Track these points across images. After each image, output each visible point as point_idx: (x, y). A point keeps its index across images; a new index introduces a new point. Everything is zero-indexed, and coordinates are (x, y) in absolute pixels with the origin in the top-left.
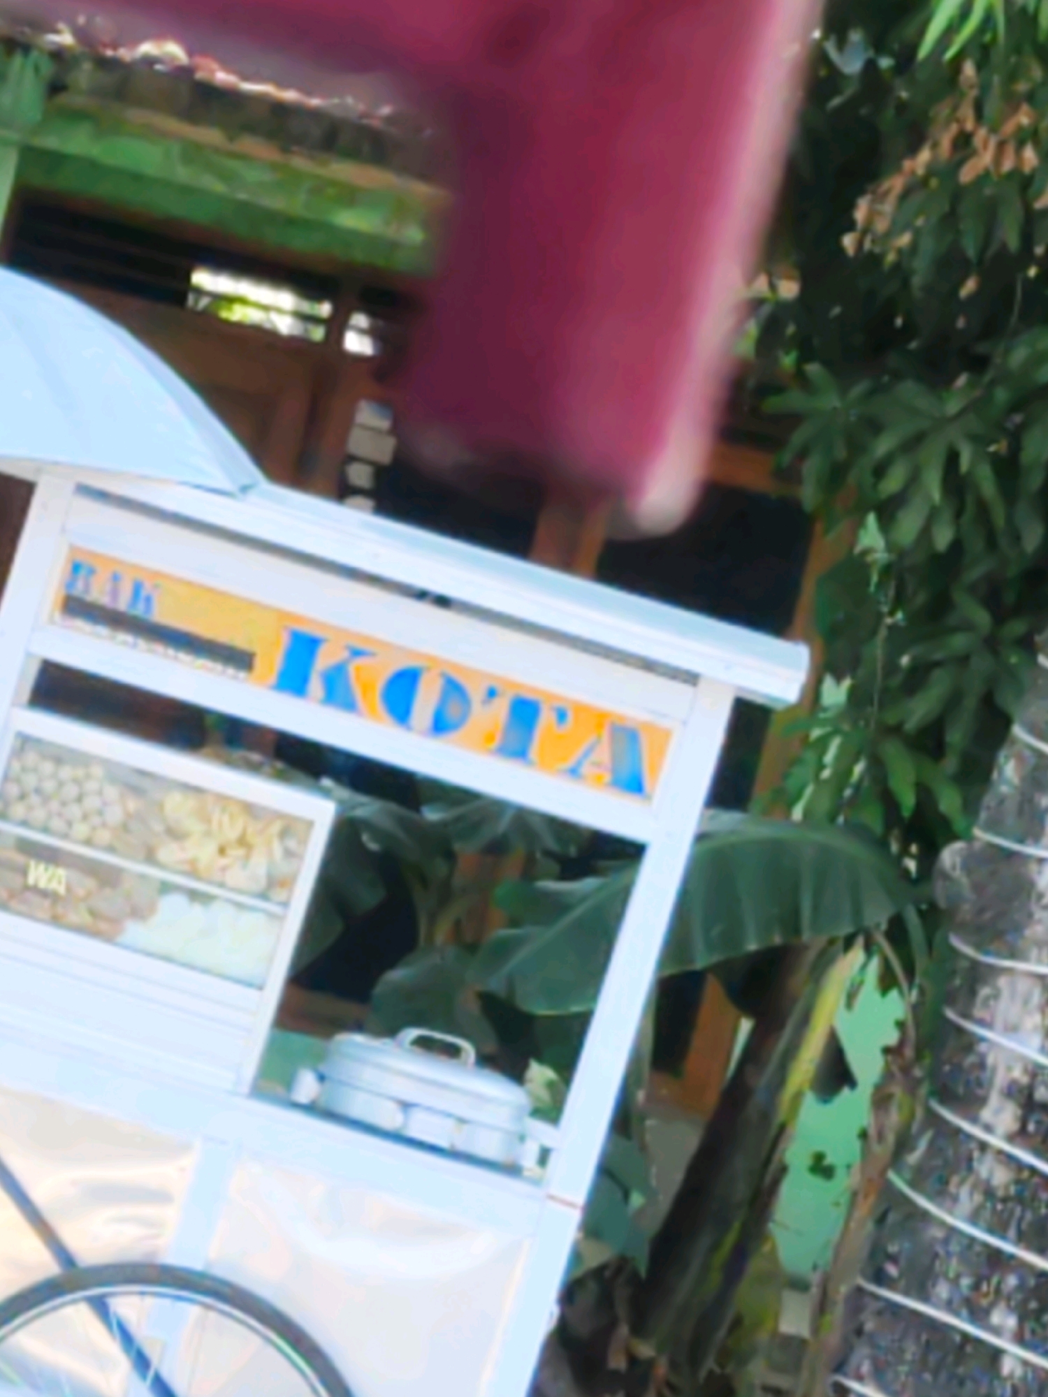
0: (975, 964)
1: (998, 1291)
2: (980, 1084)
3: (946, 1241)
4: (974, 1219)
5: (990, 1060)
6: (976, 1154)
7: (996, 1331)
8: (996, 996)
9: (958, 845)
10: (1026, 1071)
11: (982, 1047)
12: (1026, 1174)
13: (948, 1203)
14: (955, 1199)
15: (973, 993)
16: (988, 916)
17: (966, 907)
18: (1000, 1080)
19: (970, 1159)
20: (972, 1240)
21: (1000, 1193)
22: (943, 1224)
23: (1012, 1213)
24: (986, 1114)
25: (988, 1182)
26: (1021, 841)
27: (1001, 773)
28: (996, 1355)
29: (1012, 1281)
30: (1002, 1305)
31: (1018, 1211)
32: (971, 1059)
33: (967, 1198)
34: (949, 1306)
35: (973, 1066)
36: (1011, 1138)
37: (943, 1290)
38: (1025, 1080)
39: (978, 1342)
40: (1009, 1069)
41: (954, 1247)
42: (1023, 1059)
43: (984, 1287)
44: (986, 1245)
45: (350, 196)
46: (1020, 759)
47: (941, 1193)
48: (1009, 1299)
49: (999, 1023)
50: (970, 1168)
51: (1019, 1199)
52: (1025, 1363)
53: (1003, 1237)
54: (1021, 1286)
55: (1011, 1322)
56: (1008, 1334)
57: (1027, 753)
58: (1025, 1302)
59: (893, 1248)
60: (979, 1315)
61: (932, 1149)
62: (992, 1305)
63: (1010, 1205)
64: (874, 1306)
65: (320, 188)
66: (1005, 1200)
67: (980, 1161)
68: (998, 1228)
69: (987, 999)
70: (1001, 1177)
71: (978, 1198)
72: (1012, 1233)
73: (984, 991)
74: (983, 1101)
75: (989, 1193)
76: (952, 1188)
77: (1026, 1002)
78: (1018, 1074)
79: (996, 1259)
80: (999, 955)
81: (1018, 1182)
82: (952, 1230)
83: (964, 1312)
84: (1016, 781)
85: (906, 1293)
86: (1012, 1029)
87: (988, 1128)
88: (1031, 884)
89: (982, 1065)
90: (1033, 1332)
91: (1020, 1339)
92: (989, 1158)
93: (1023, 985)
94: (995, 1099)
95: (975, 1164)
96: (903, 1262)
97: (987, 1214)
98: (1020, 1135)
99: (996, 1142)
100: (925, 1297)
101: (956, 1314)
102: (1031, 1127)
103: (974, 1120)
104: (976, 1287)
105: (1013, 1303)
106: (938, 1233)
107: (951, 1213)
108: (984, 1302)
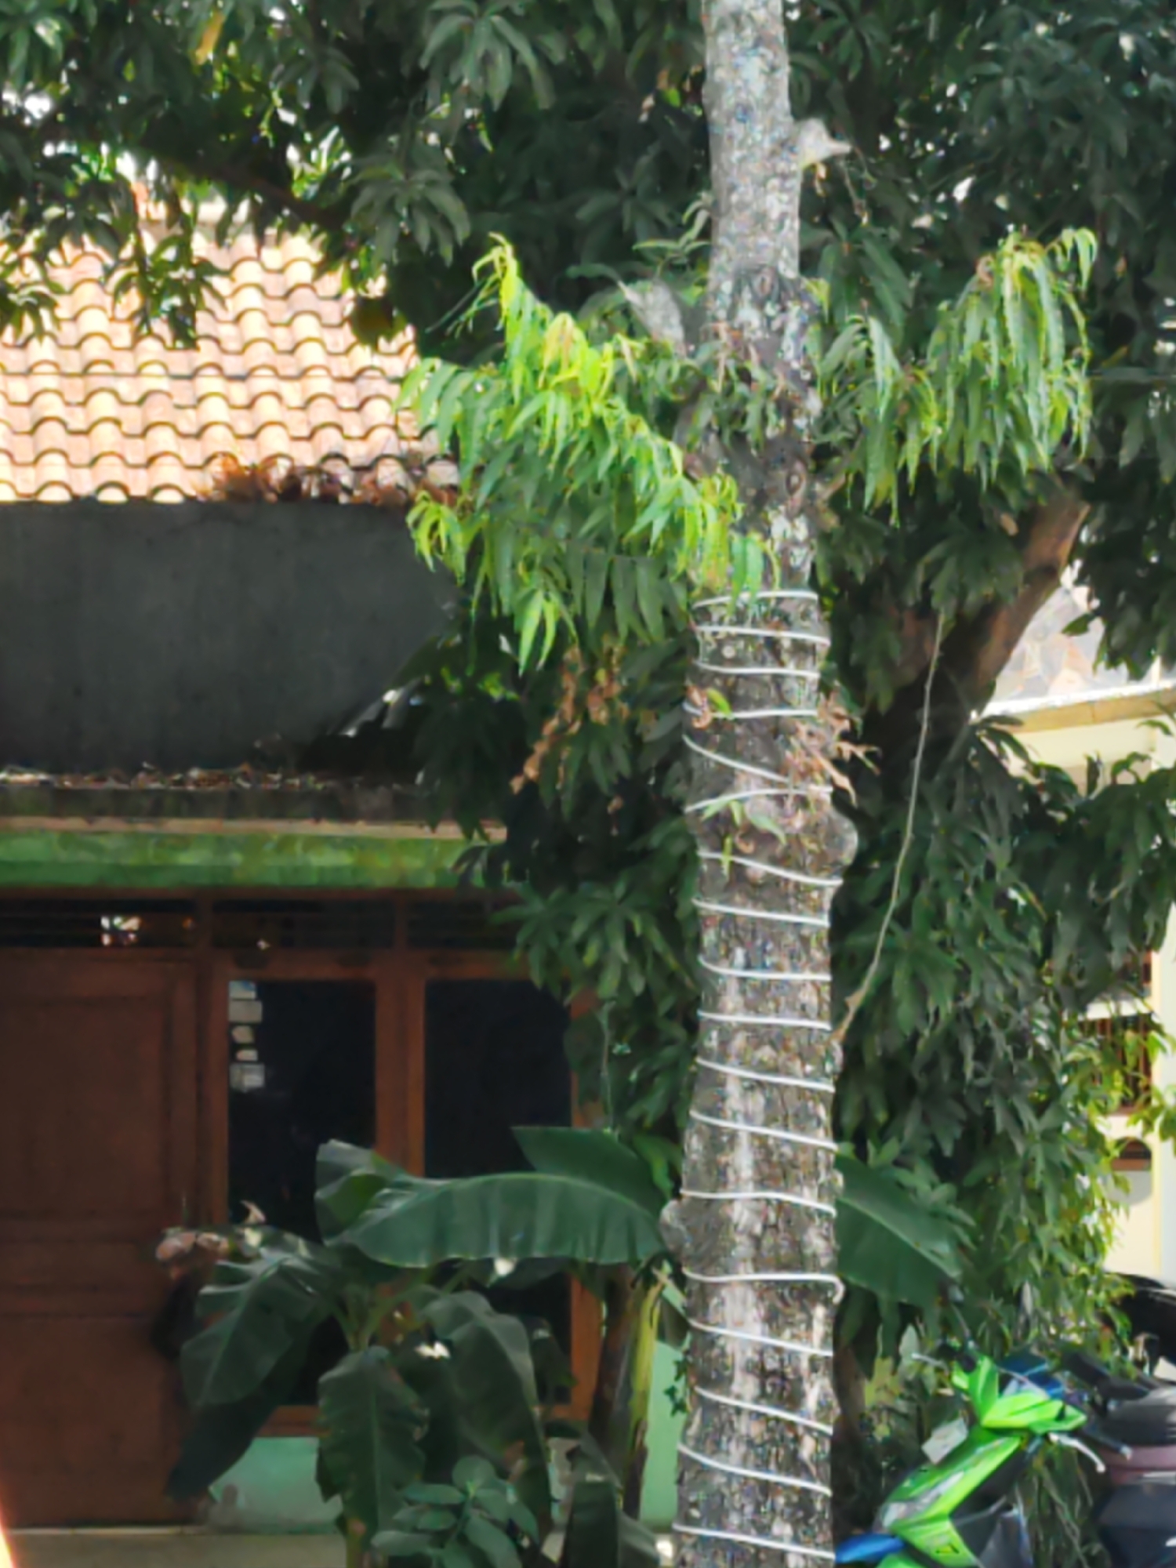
0: (703, 1285)
1: (773, 1510)
2: (726, 1368)
3: (729, 1484)
4: (744, 1463)
5: (729, 1349)
6: (734, 1418)
7: (779, 1538)
8: (723, 1303)
9: (672, 1204)
10: (755, 1351)
11: (721, 1342)
12: (772, 1423)
13: (723, 1456)
14: (728, 1453)
15: (706, 1306)
16: (703, 1248)
17: (688, 1245)
18: (739, 1361)
19: (731, 1423)
20: (746, 1478)
21: (758, 1441)
22: (723, 1472)
23: (770, 1453)
24: (735, 1388)
25: (748, 1435)
26: (714, 1191)
27: (689, 1146)
28: (782, 1555)
29: (781, 1501)
30: (778, 1519)
31: (774, 1450)
32: (716, 1352)
33: (736, 1450)
34: (741, 1529)
35: (717, 1357)
36: (756, 1401)
37: (734, 1519)
38: (756, 1358)
39: (767, 1549)
40: (743, 1352)
41: (735, 1486)
42: (750, 1342)
43: (763, 1510)
44: (756, 1480)
45: (184, 842)
46: (699, 1132)
47: (717, 1450)
48: (782, 1514)
49: (729, 1323)
50: (733, 1429)
51: (773, 1442)
52: (804, 1556)
53: (767, 1471)
54: (788, 1504)
55: (788, 1530)
56: (787, 1539)
57: (704, 1128)
58: (793, 1514)
59: (692, 1498)
60: (764, 1530)
61: (704, 1423)
62: (772, 1520)
63: (768, 1447)
64: (689, 1541)
65: (162, 841)
66: (762, 1445)
67: (738, 1420)
68: (763, 1465)
69: (717, 1306)
70: (756, 1430)
71: (743, 1449)
72: (772, 1466)
73: (714, 1301)
74: (731, 1379)
75: (750, 1443)
76: (724, 1446)
77: (744, 1302)
78: (750, 1354)
79: (766, 1488)
80: (716, 1274)
81: (769, 1430)
82: (730, 1476)
83: (753, 1531)
84: (701, 1148)
85: (708, 1527)
86: (739, 1324)
87: (739, 1397)
88: (729, 1219)
89: (723, 1354)
90: (805, 1533)
91: (796, 1540)
92: (744, 1418)
93: (739, 1291)
94: (738, 1376)
95: (736, 1425)
96: (702, 1505)
97: (752, 1457)
98: (762, 1396)
99: (748, 1405)
100: (721, 1526)
101: (747, 1533)
102: (769, 1389)
103: (728, 1393)
104: (757, 1511)
105: (785, 1517)
106: (722, 1480)
107: (727, 1462)
108: (765, 1521)
